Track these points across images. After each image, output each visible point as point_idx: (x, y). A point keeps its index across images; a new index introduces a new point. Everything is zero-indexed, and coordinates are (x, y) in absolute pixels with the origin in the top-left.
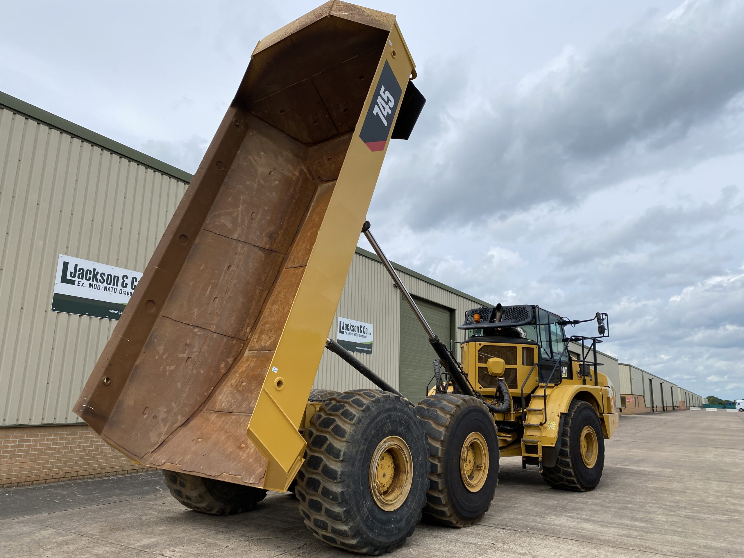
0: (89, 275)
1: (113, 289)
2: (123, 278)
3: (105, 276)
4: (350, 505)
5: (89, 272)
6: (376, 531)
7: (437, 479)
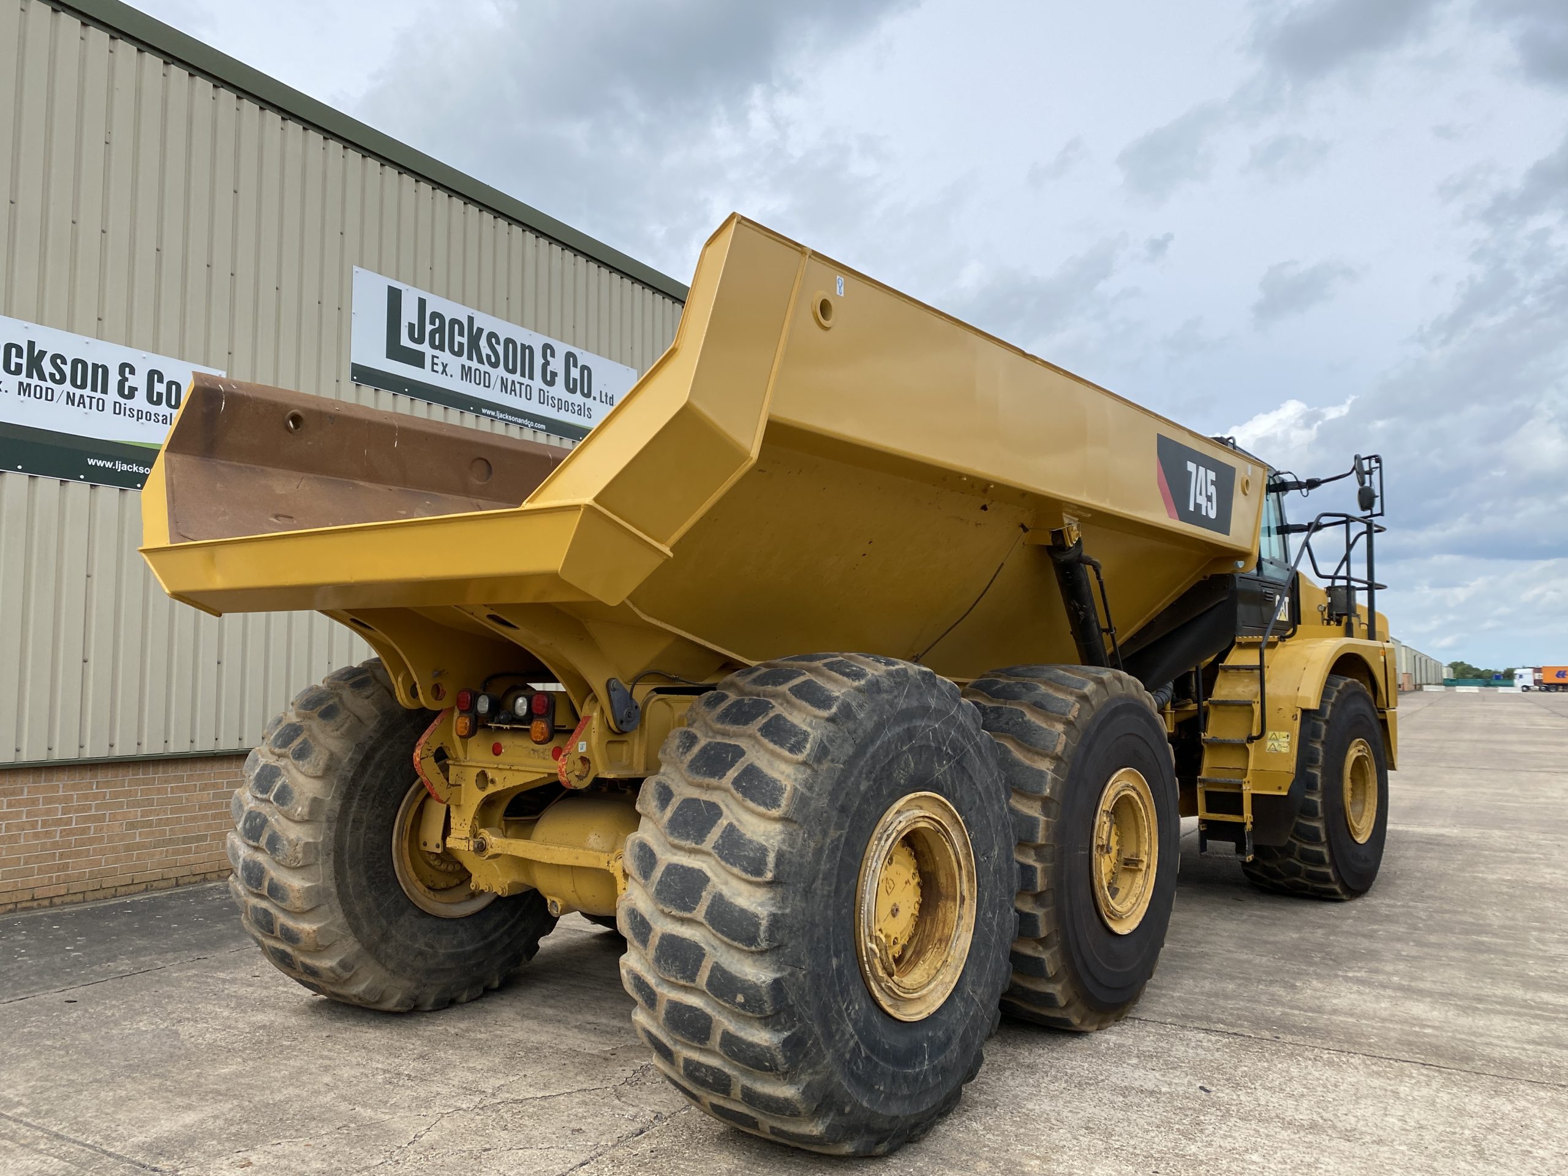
0: (14, 360)
1: (94, 401)
2: (122, 372)
3: (64, 362)
4: (800, 1020)
5: (14, 350)
6: (882, 1088)
7: (1033, 909)
